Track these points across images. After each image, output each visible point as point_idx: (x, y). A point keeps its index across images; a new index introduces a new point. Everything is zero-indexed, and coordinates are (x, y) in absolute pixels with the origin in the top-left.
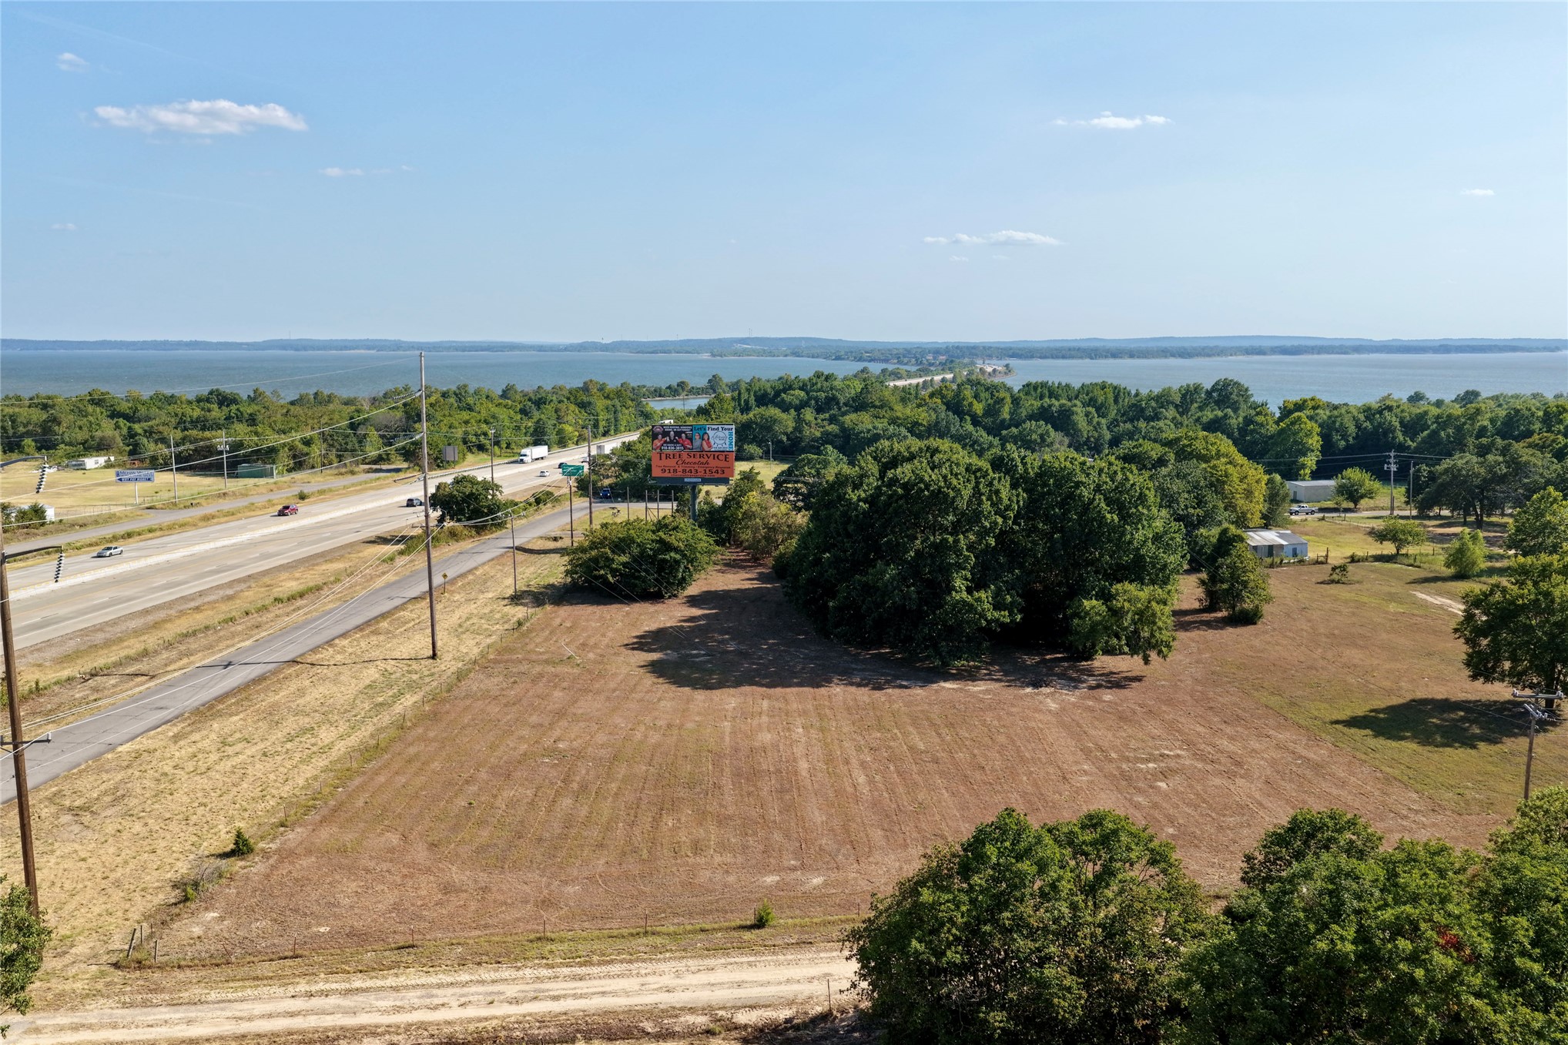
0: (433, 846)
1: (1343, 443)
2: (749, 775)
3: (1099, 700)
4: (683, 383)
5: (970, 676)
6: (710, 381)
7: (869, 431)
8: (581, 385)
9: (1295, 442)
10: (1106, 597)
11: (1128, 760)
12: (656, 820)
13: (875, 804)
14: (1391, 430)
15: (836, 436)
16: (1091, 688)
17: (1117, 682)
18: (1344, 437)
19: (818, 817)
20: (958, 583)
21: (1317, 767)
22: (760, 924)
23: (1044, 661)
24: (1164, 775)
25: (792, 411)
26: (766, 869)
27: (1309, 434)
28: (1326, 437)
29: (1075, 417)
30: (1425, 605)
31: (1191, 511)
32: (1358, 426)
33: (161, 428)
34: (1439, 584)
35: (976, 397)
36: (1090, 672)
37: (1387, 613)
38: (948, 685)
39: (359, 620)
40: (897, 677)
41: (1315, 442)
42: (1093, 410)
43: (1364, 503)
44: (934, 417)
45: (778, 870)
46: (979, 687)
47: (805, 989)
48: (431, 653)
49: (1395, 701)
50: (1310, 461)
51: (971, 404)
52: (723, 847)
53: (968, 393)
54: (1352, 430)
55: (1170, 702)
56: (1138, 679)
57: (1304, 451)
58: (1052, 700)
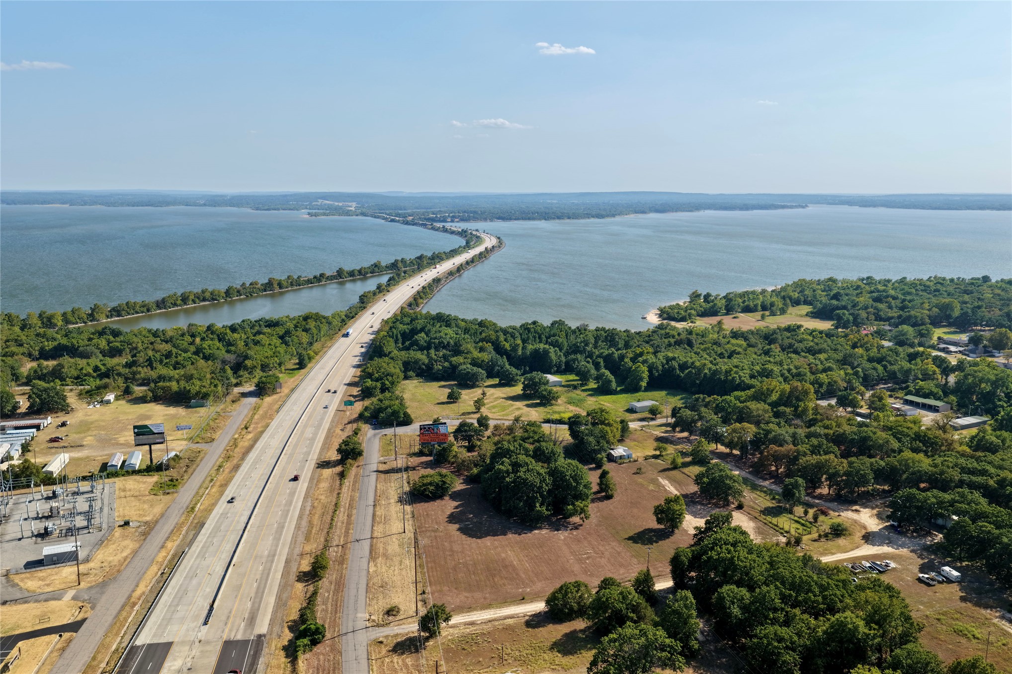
0: (456, 589)
1: (657, 374)
2: (506, 567)
3: (572, 534)
4: (323, 274)
5: (540, 528)
6: (337, 271)
7: (465, 369)
8: (267, 281)
9: (638, 376)
10: (573, 504)
11: (580, 554)
12: (493, 579)
13: (533, 571)
14: (674, 369)
15: (449, 368)
16: (571, 530)
17: (576, 527)
18: (657, 371)
19: (523, 576)
20: (538, 505)
21: (619, 553)
22: (523, 599)
23: (557, 519)
24: (588, 558)
25: (425, 351)
26: (519, 588)
27: (643, 372)
28: (650, 371)
29: (550, 354)
30: (659, 485)
31: (596, 447)
32: (663, 366)
33: (117, 368)
34: (667, 473)
35: (506, 340)
36: (569, 523)
37: (648, 490)
38: (536, 531)
39: (369, 518)
40: (523, 530)
41: (646, 375)
42: (557, 349)
43: (658, 416)
44: (490, 356)
45: (521, 588)
46: (544, 532)
47: (535, 609)
48: (403, 531)
49: (641, 530)
50: (644, 384)
51: (504, 345)
52: (509, 584)
53: (502, 338)
54: (660, 367)
55: (589, 534)
56: (581, 525)
57: (641, 379)
58: (562, 535)
